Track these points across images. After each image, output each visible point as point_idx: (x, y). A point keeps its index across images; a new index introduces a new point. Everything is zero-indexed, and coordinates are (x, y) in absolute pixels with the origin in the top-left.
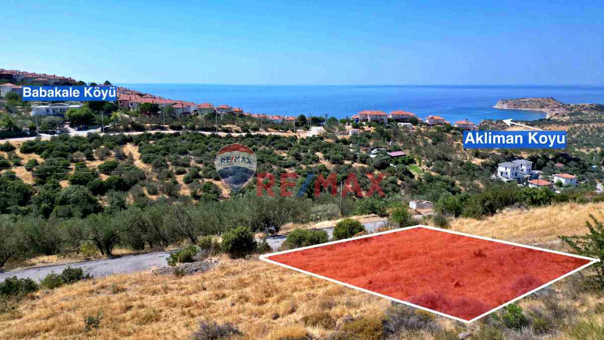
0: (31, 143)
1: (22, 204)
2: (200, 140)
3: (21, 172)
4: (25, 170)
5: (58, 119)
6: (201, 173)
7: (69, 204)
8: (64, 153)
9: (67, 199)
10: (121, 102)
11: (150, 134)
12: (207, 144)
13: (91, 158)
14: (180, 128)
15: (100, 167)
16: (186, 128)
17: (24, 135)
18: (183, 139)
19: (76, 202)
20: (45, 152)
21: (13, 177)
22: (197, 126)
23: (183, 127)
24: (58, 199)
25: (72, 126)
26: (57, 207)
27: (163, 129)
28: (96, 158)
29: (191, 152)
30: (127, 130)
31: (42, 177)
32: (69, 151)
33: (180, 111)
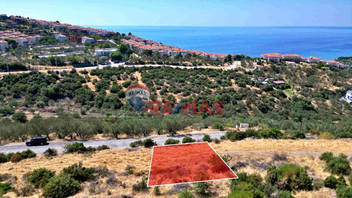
0: (94, 71)
1: (91, 100)
2: (170, 71)
3: (90, 85)
4: (92, 84)
5: (106, 57)
6: (168, 90)
7: (109, 102)
8: (108, 76)
9: (108, 100)
10: (135, 47)
11: (147, 67)
12: (173, 73)
13: (119, 79)
14: (161, 63)
15: (123, 84)
16: (165, 63)
17: (92, 66)
18: (162, 70)
19: (112, 101)
20: (100, 75)
21: (87, 87)
22: (170, 63)
23: (163, 62)
24: (105, 99)
25: (112, 61)
26: (104, 103)
27: (153, 64)
28: (122, 79)
29: (165, 77)
30: (136, 64)
31: (99, 88)
32: (110, 75)
33: (162, 54)
